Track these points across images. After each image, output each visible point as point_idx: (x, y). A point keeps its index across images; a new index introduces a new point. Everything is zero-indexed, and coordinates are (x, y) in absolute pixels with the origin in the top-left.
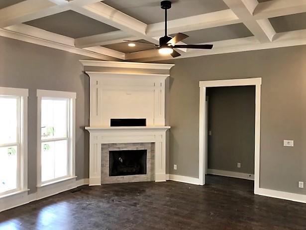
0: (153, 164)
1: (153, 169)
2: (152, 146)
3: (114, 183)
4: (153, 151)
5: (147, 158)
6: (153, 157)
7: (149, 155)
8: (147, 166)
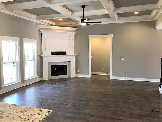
0: (70, 70)
1: (70, 73)
2: (69, 63)
3: (54, 79)
4: (69, 65)
5: (67, 68)
6: (69, 68)
7: (68, 67)
8: (67, 71)
